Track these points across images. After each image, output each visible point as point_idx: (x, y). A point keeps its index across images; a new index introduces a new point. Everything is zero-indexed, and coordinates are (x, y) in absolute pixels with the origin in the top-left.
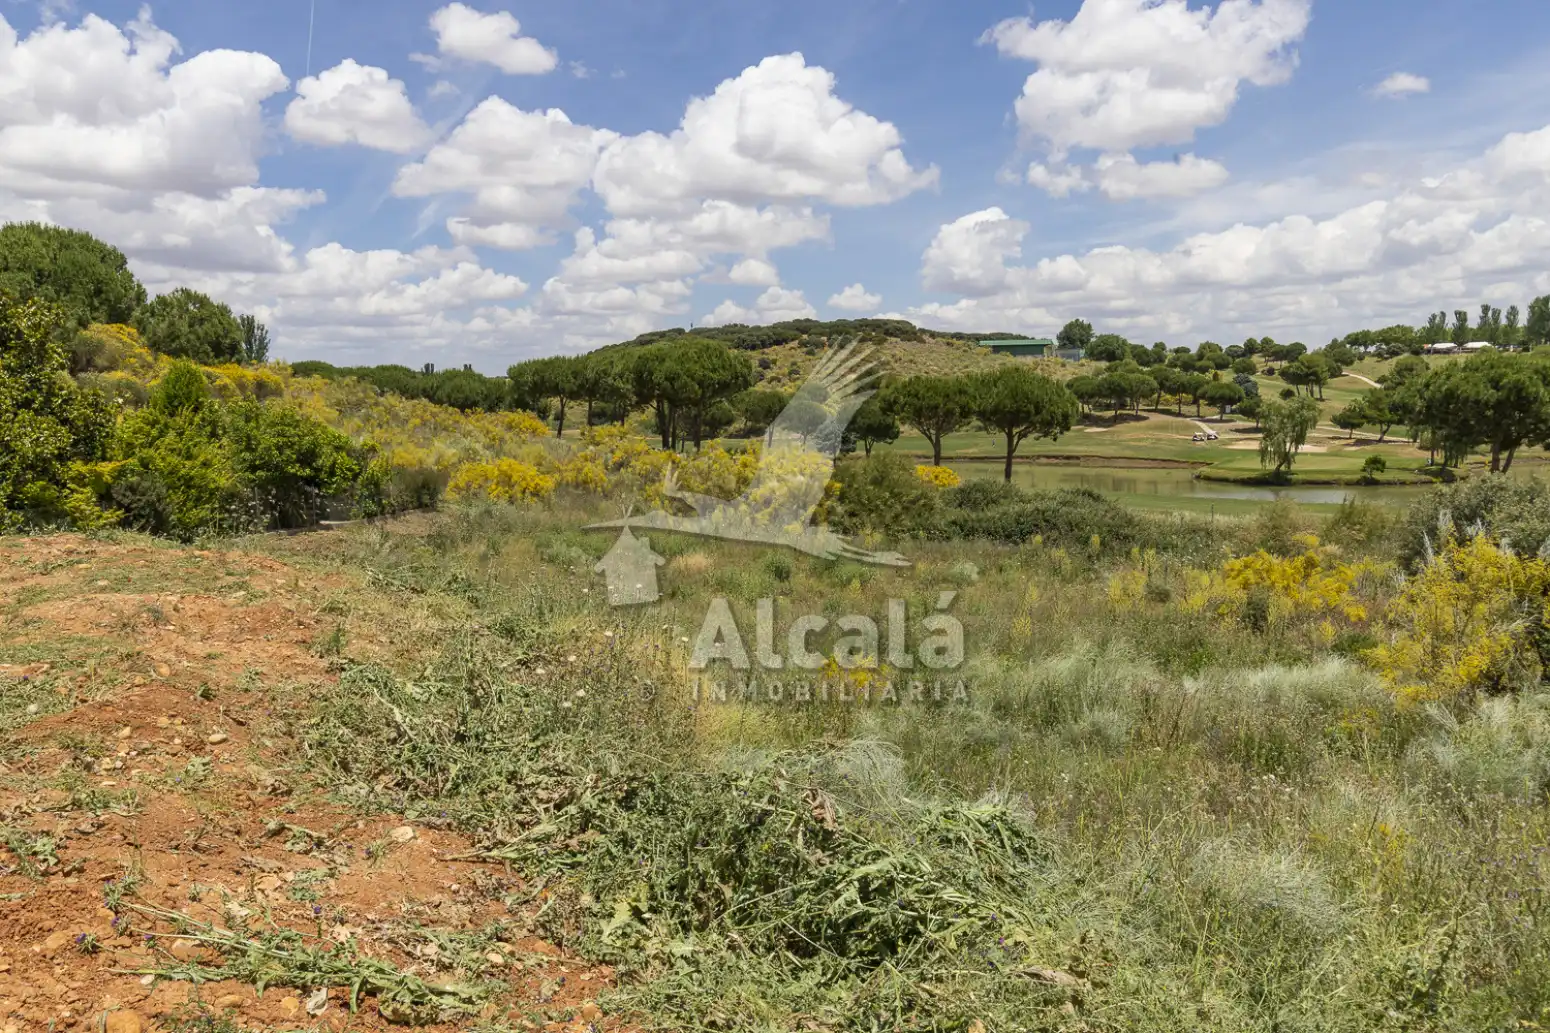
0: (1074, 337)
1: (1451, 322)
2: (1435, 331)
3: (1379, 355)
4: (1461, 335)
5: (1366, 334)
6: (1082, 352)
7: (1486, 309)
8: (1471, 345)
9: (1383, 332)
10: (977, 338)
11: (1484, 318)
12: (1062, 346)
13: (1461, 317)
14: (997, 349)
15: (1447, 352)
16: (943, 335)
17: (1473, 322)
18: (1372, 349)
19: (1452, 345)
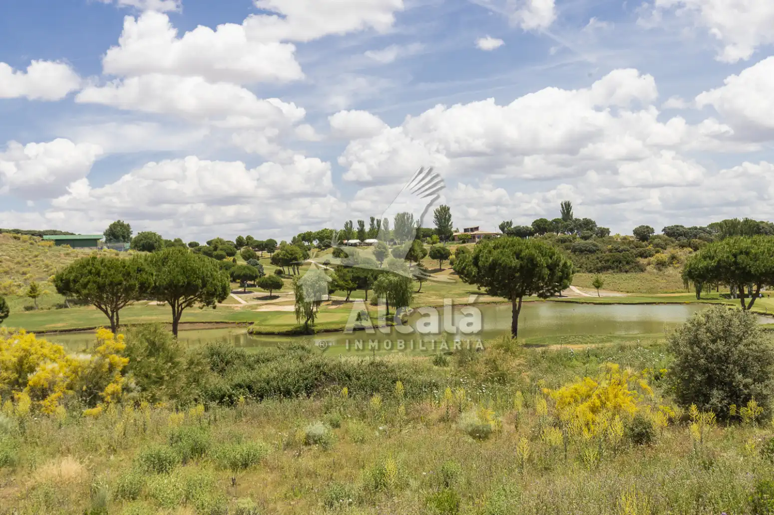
0: (118, 233)
1: (356, 228)
2: (347, 233)
3: (319, 247)
4: (362, 235)
5: (309, 234)
6: (127, 245)
7: (372, 219)
8: (368, 241)
9: (318, 233)
10: (41, 234)
11: (372, 225)
12: (108, 241)
13: (361, 224)
14: (58, 242)
15: (355, 245)
16: (8, 231)
17: (367, 228)
18: (315, 243)
19: (357, 241)
